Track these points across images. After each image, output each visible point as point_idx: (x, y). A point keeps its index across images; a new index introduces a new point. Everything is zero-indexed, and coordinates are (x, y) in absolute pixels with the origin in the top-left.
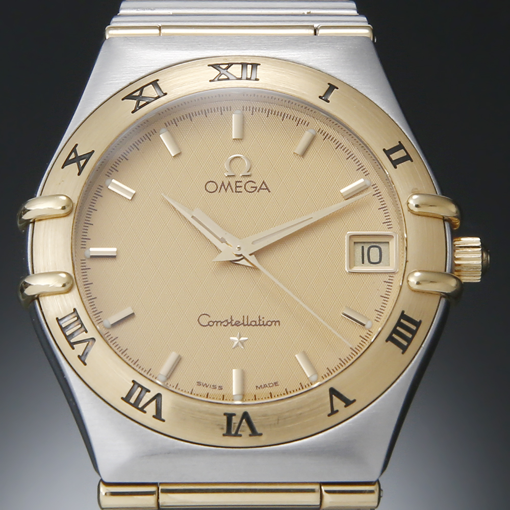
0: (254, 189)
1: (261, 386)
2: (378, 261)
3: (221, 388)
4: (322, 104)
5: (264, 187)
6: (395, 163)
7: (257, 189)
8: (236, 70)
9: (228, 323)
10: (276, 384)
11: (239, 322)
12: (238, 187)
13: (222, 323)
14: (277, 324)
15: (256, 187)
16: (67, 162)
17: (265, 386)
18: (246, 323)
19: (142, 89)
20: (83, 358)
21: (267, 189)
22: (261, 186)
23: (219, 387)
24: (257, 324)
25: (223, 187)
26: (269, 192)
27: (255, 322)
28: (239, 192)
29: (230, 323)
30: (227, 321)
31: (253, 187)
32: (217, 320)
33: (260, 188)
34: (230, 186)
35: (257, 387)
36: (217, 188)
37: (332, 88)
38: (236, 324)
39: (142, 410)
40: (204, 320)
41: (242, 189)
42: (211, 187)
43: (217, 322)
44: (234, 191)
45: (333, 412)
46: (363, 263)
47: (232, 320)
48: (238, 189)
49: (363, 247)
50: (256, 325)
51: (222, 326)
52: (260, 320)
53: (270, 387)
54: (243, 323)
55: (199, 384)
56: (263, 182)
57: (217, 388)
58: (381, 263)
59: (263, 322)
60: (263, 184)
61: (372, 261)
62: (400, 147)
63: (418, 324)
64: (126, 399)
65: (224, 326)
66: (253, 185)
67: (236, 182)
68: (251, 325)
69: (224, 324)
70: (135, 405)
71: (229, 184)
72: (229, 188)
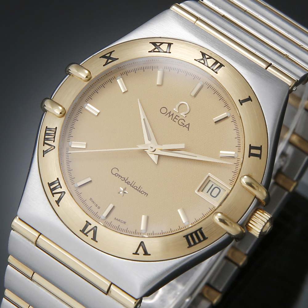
1: (117, 219)
2: (215, 196)
3: (99, 208)
4: (238, 104)
5: (187, 126)
6: (250, 155)
7: (184, 126)
8: (210, 62)
9: (124, 180)
10: (125, 223)
11: (130, 183)
12: (176, 118)
13: (122, 178)
14: (146, 195)
15: (184, 124)
16: (104, 57)
17: (119, 220)
18: (132, 185)
19: (162, 43)
20: (45, 153)
21: (188, 128)
22: (186, 125)
23: (99, 207)
24: (137, 189)
25: (169, 114)
26: (188, 130)
27: (137, 187)
28: (175, 121)
29: (125, 180)
30: (125, 178)
31: (183, 123)
32: (120, 175)
33: (185, 126)
34: (172, 116)
35: (115, 218)
36: (166, 113)
37: (249, 99)
38: (127, 183)
39: (53, 194)
40: (115, 171)
41: (177, 121)
42: (164, 111)
43: (120, 176)
44: (173, 119)
45: (136, 253)
46: (207, 192)
47: (127, 179)
48: (175, 120)
49: (213, 185)
50: (136, 189)
51: (121, 179)
52: (139, 188)
53: (121, 222)
54: (131, 184)
55: (91, 199)
56: (189, 124)
57: (97, 207)
58: (215, 198)
59: (140, 190)
60: (188, 125)
61: (212, 194)
62: (260, 148)
63: (205, 238)
65: (122, 180)
66: (183, 122)
67: (177, 116)
68: (134, 187)
69: (122, 179)
70: (52, 190)
71: (173, 115)
72: (171, 116)
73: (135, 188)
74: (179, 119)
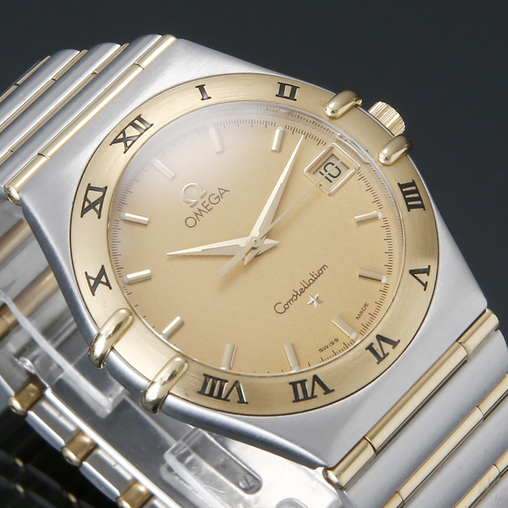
0: (218, 199)
1: (359, 315)
2: (338, 172)
3: (337, 340)
5: (222, 191)
6: (292, 97)
7: (220, 197)
8: (131, 132)
9: (296, 296)
10: (366, 305)
11: (302, 289)
12: (207, 207)
13: (292, 300)
14: (325, 267)
15: (218, 196)
17: (361, 312)
18: (306, 286)
19: (86, 199)
20: (242, 400)
21: (226, 191)
22: (220, 192)
23: (335, 340)
24: (314, 279)
25: (198, 216)
26: (229, 191)
27: (311, 279)
28: (211, 209)
29: (297, 295)
30: (294, 295)
31: (216, 198)
32: (288, 301)
33: (221, 195)
34: (202, 211)
35: (357, 318)
36: (195, 219)
37: (201, 88)
38: (301, 293)
39: (313, 397)
40: (280, 308)
41: (211, 205)
42: (191, 222)
43: (289, 302)
44: (207, 211)
45: (425, 285)
46: (331, 182)
47: (296, 292)
48: (209, 208)
49: (320, 172)
50: (314, 281)
51: (295, 301)
52: (313, 276)
53: (364, 310)
54: (305, 288)
55: (321, 350)
56: (219, 189)
57: (335, 342)
58: (342, 172)
59: (316, 275)
60: (221, 191)
61: (335, 175)
62: (282, 86)
63: (413, 184)
64: (297, 400)
65: (296, 300)
66: (215, 196)
67: (202, 204)
68: (311, 284)
69: (293, 300)
70: (306, 398)
71: (200, 210)
72: (203, 213)
73: (311, 281)
74: (207, 202)
